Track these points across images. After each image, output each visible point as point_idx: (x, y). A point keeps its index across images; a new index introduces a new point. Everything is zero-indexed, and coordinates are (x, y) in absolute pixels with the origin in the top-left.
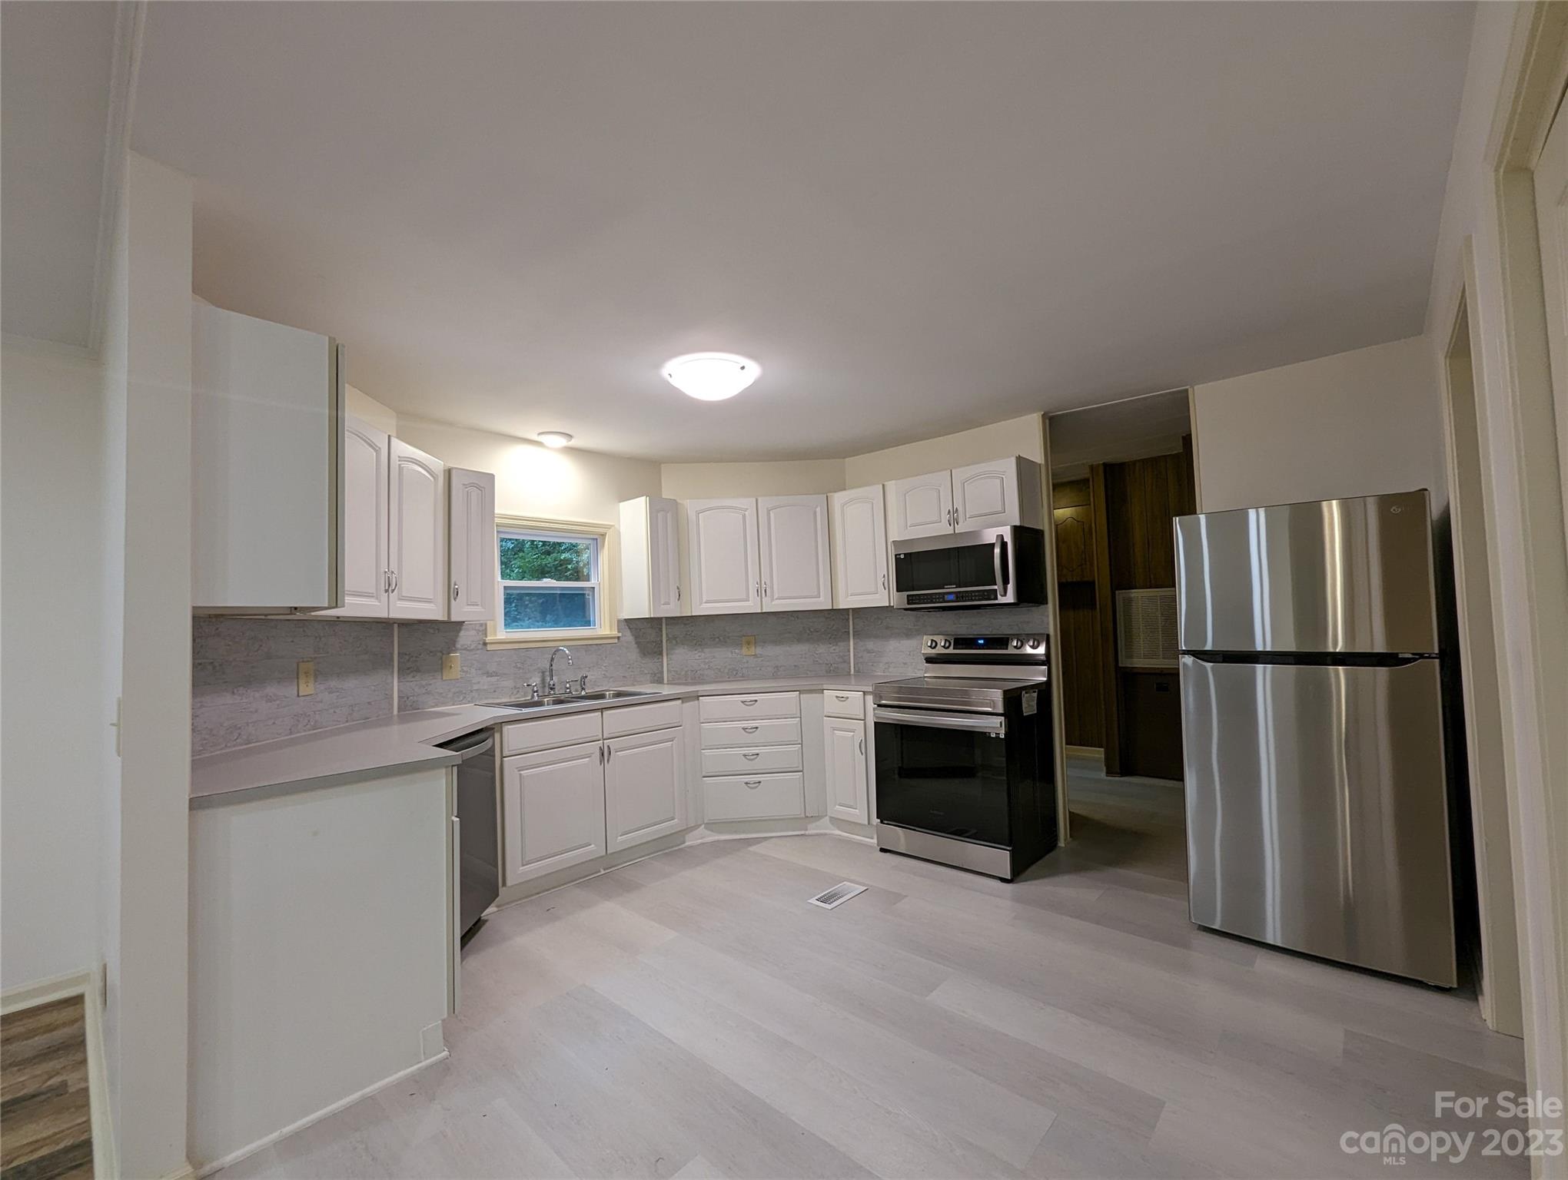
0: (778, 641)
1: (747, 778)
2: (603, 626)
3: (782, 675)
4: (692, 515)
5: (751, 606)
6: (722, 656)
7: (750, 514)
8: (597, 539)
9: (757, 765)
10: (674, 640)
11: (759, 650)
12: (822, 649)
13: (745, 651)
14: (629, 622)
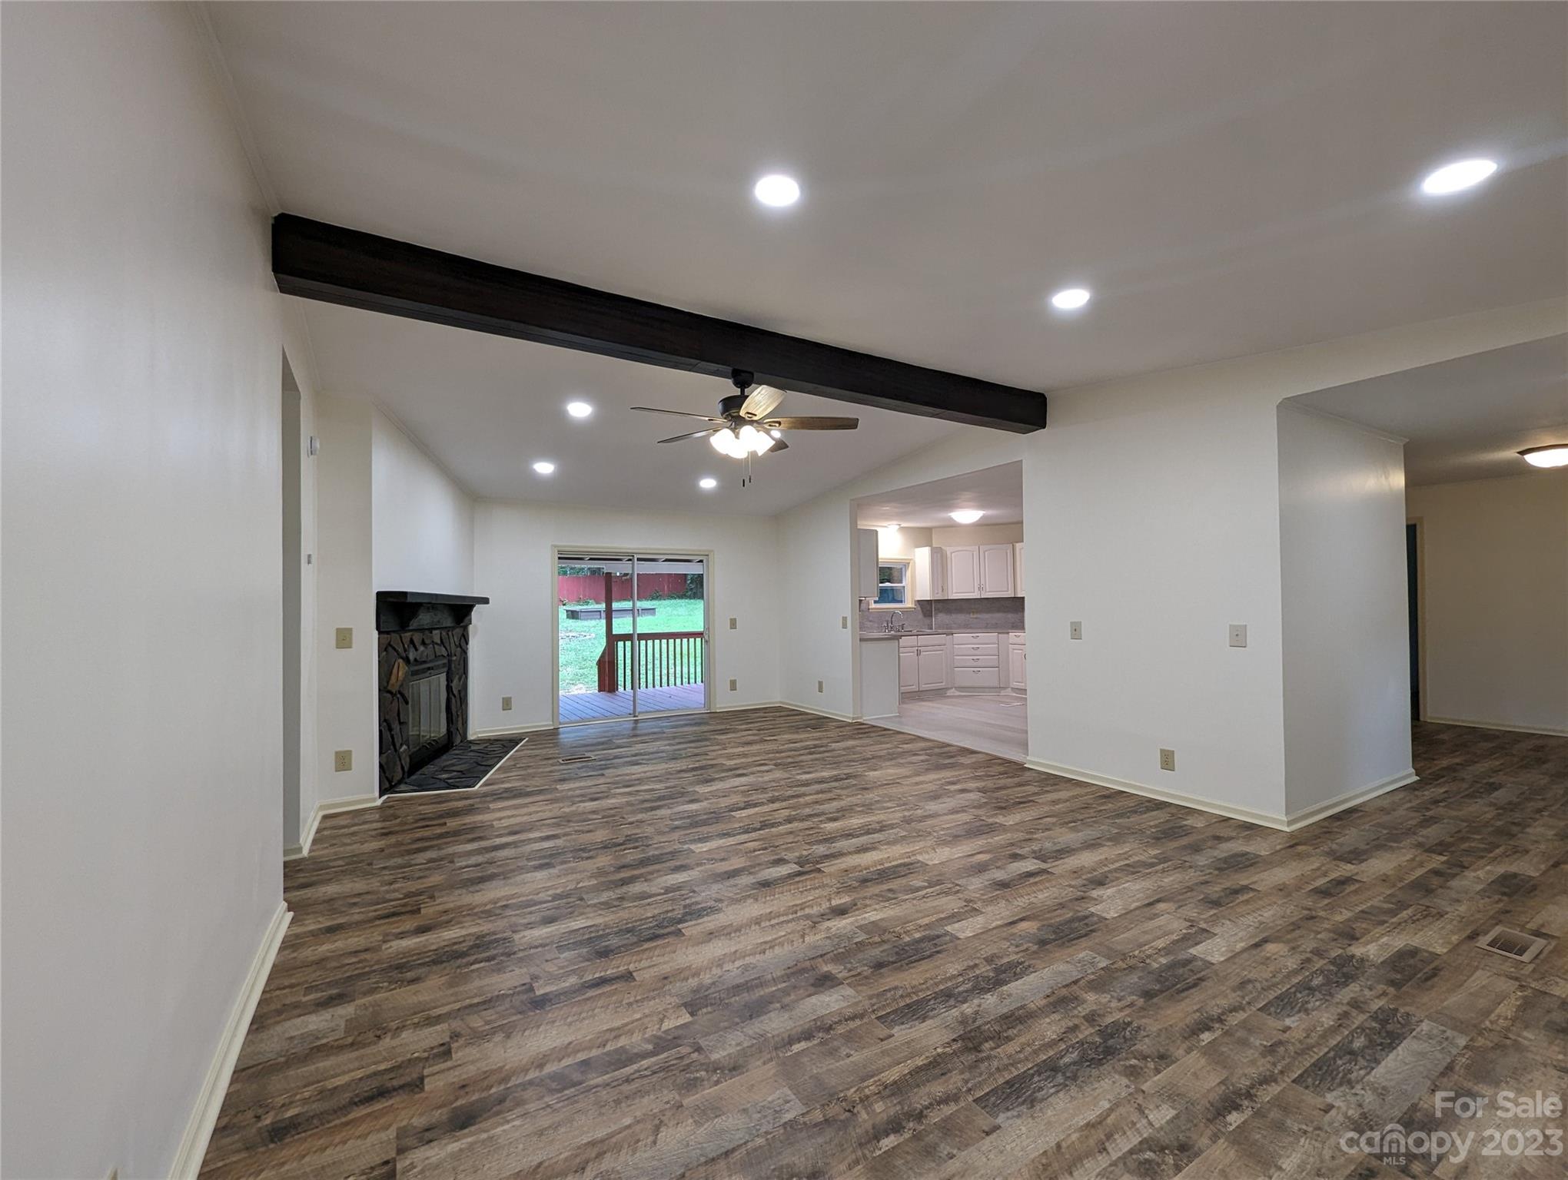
0: (988, 611)
1: (975, 669)
2: (909, 604)
3: (988, 627)
4: (948, 553)
5: (976, 595)
6: (961, 618)
7: (976, 553)
8: (906, 565)
9: (979, 664)
10: (938, 611)
11: (979, 616)
12: (1010, 616)
13: (972, 616)
14: (919, 602)
